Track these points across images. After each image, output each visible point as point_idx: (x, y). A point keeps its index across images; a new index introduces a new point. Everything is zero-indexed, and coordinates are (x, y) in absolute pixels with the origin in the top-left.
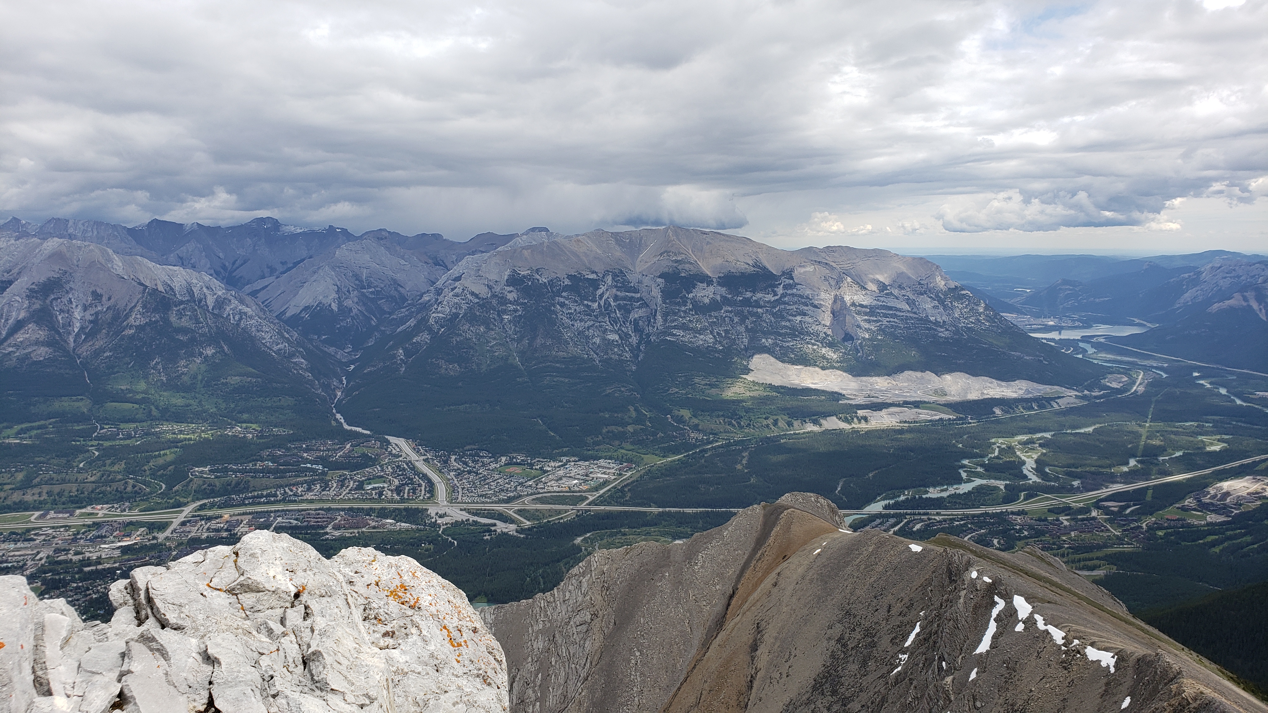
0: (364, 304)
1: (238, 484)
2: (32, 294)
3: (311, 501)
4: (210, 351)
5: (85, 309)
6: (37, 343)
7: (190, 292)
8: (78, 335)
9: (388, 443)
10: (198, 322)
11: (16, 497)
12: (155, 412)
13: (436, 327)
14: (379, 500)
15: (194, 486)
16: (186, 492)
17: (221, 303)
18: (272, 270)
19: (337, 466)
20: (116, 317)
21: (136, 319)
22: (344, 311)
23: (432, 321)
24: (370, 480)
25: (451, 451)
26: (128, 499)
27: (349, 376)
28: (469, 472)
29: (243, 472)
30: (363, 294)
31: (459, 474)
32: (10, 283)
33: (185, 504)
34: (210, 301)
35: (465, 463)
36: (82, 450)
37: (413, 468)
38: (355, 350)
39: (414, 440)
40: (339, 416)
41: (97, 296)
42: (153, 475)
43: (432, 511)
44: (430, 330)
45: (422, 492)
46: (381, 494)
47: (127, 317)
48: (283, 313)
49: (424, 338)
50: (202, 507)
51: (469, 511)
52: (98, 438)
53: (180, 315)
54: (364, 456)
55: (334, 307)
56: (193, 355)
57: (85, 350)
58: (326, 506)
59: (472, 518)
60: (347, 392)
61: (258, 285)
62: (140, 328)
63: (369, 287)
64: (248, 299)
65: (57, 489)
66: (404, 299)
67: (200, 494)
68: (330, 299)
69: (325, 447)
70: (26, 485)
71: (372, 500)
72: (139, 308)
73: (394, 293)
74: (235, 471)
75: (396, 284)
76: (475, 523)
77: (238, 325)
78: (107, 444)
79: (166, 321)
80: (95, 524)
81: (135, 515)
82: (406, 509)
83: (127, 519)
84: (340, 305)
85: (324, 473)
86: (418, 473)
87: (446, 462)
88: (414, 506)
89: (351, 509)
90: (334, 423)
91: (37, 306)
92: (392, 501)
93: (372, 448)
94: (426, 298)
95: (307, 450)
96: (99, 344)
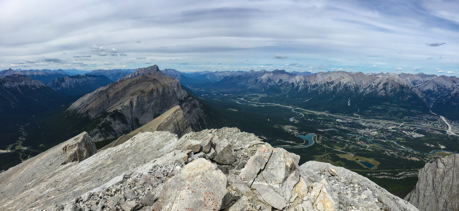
0: (438, 90)
1: (412, 120)
2: (383, 85)
3: (424, 126)
4: (409, 96)
5: (391, 88)
6: (383, 93)
7: (407, 86)
8: (389, 92)
9: (440, 117)
10: (408, 91)
11: (378, 117)
12: (399, 106)
13: (452, 95)
14: (437, 128)
15: (404, 119)
16: (403, 120)
17: (412, 88)
18: (421, 82)
19: (429, 120)
20: (395, 89)
21: (398, 90)
22: (434, 91)
23: (452, 94)
24: (435, 124)
25: (453, 121)
26: (394, 120)
27: (434, 103)
28: (456, 125)
29: (413, 118)
30: (438, 88)
31: (454, 125)
32: (381, 83)
33: (402, 122)
34: (410, 88)
35: (456, 123)
36: (388, 111)
37: (444, 123)
38: (435, 98)
39: (445, 117)
40: (431, 111)
41: (392, 86)
42: (398, 117)
43: (447, 132)
44: (451, 95)
45: (446, 128)
46: (437, 127)
47: (397, 89)
48: (423, 90)
49: (450, 97)
50: (405, 123)
51: (455, 133)
52: (390, 109)
53: (405, 90)
54: (435, 119)
55: (432, 90)
56: (406, 97)
57: (390, 95)
58: (427, 127)
59: (456, 135)
60: (433, 106)
61: (419, 85)
62: (398, 91)
63: (439, 86)
64: (417, 88)
65: (384, 117)
66: (446, 89)
67: (405, 121)
68: (432, 89)
69: (428, 116)
70: (380, 115)
71: (436, 127)
72: (399, 88)
73: (444, 88)
74: (411, 118)
75: (445, 86)
76: (457, 136)
77: (414, 92)
78: (392, 110)
79: (403, 91)
80: (389, 123)
81: (395, 123)
82: (442, 130)
83: (394, 123)
84: (433, 89)
85: (427, 121)
86: (445, 124)
87: (451, 122)
88: (444, 130)
89: (431, 128)
90: (430, 112)
91: (384, 87)
92: (439, 128)
93: (436, 118)
94: (451, 89)
95: (424, 116)
96: (392, 94)
